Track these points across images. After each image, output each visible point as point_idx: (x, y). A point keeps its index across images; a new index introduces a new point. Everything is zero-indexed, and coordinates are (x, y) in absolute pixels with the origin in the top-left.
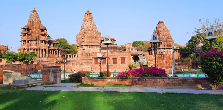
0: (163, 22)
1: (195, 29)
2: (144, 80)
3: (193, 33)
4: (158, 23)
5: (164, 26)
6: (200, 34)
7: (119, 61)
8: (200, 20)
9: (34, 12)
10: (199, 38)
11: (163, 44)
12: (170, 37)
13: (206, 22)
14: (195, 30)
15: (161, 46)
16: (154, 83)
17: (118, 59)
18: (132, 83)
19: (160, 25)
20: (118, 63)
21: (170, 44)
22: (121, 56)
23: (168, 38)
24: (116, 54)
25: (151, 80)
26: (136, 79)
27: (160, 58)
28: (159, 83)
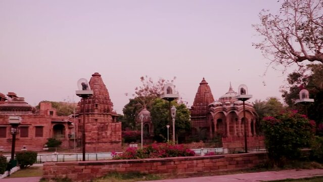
0: (100, 74)
1: (137, 89)
2: (172, 163)
3: (133, 95)
4: (93, 76)
5: (101, 80)
6: (142, 97)
7: (32, 132)
8: (142, 78)
10: (140, 102)
11: (99, 107)
12: (109, 97)
13: (148, 81)
14: (136, 91)
15: (96, 110)
16: (188, 167)
17: (29, 128)
18: (151, 171)
19: (96, 78)
20: (29, 136)
21: (108, 107)
22: (36, 123)
23: (105, 99)
24: (27, 120)
25: (183, 162)
26: (159, 163)
27: (102, 127)
28: (196, 166)
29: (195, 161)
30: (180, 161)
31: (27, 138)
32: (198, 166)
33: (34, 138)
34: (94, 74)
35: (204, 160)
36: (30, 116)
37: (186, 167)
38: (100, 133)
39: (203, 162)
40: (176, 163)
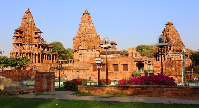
0: (172, 23)
2: (149, 89)
4: (167, 25)
7: (121, 68)
9: (28, 12)
11: (172, 49)
12: (180, 40)
15: (169, 51)
16: (160, 92)
17: (119, 65)
18: (135, 93)
19: (169, 26)
20: (119, 71)
21: (180, 48)
22: (122, 62)
23: (178, 42)
24: (117, 60)
25: (156, 89)
26: (140, 88)
27: (168, 64)
28: (166, 93)
29: (165, 89)
30: (154, 88)
31: (118, 72)
32: (167, 92)
33: (122, 72)
34: (167, 23)
35: (172, 89)
36: (119, 58)
37: (159, 92)
38: (166, 68)
39: (171, 90)
40: (151, 89)
